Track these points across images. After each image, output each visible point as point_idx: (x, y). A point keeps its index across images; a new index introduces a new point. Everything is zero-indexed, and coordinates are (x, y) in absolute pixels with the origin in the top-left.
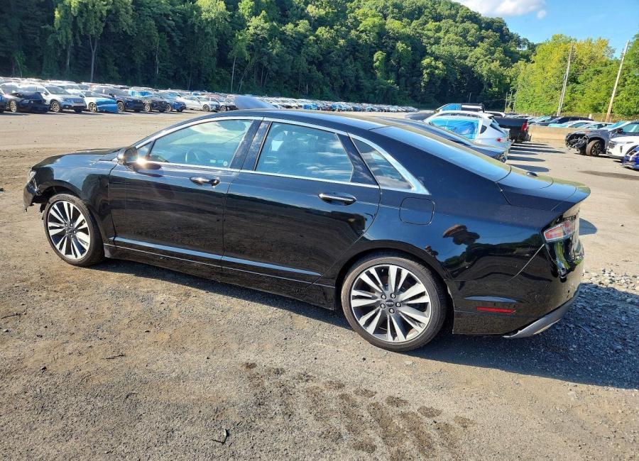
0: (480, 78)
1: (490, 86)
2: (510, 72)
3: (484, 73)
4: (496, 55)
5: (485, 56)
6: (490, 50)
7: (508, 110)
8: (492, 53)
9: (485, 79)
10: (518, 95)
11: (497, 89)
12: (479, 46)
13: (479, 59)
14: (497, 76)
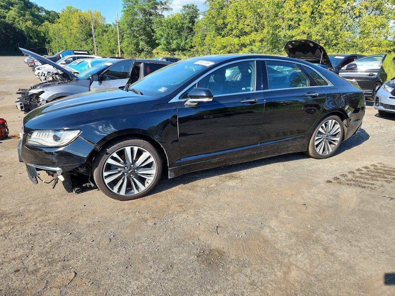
0: (22, 32)
1: (31, 38)
2: (42, 29)
3: (23, 29)
4: (27, 17)
5: (20, 17)
6: (21, 13)
7: (50, 54)
8: (24, 15)
9: (26, 33)
10: (53, 44)
11: (37, 40)
12: (11, 10)
13: (15, 19)
14: (33, 31)
